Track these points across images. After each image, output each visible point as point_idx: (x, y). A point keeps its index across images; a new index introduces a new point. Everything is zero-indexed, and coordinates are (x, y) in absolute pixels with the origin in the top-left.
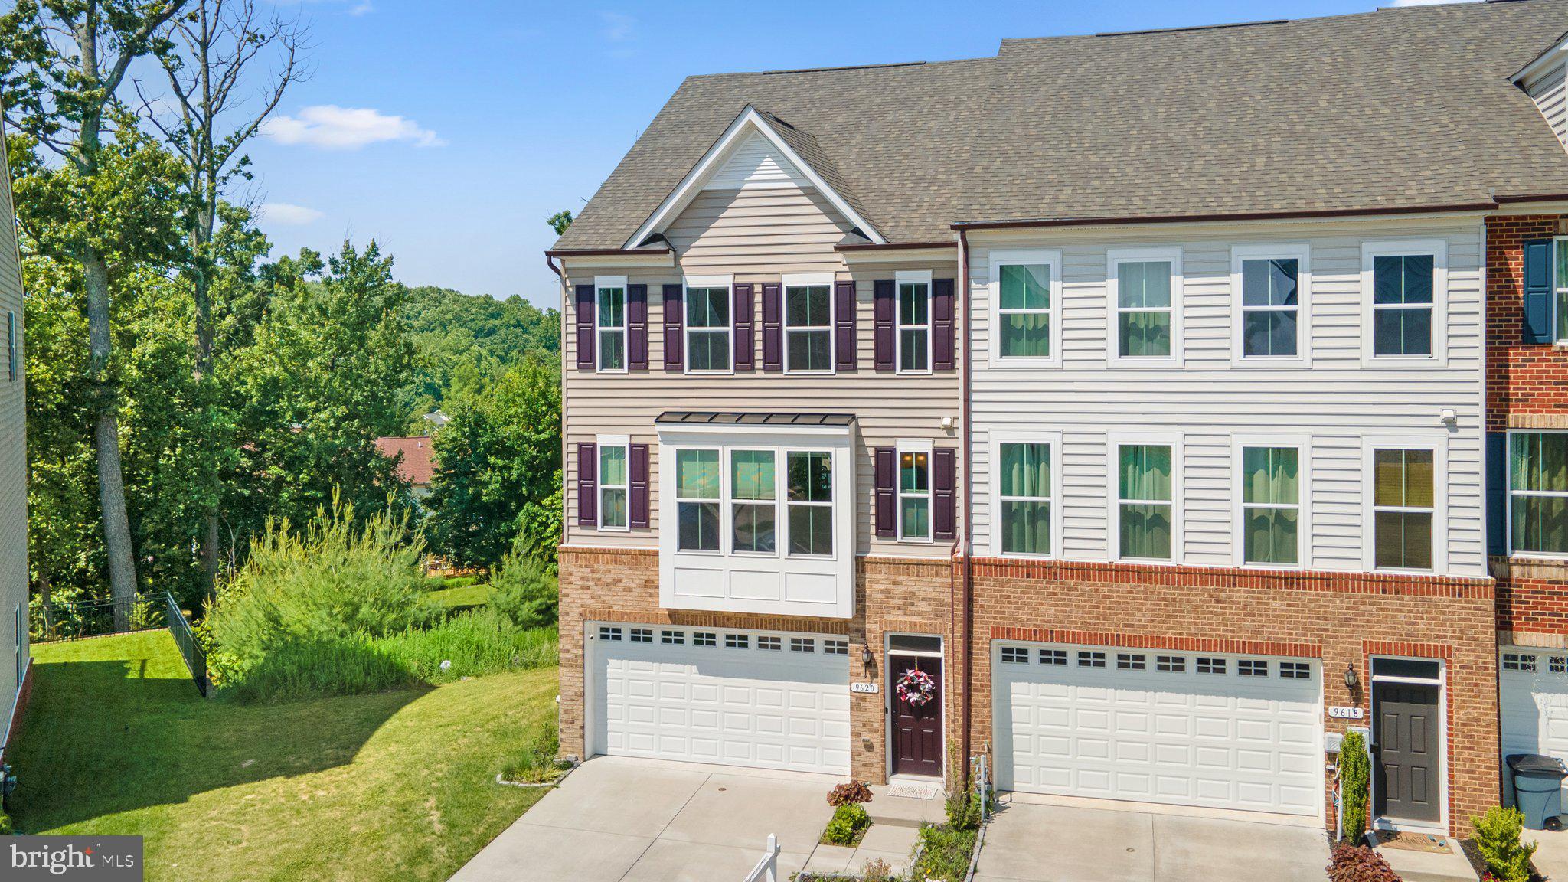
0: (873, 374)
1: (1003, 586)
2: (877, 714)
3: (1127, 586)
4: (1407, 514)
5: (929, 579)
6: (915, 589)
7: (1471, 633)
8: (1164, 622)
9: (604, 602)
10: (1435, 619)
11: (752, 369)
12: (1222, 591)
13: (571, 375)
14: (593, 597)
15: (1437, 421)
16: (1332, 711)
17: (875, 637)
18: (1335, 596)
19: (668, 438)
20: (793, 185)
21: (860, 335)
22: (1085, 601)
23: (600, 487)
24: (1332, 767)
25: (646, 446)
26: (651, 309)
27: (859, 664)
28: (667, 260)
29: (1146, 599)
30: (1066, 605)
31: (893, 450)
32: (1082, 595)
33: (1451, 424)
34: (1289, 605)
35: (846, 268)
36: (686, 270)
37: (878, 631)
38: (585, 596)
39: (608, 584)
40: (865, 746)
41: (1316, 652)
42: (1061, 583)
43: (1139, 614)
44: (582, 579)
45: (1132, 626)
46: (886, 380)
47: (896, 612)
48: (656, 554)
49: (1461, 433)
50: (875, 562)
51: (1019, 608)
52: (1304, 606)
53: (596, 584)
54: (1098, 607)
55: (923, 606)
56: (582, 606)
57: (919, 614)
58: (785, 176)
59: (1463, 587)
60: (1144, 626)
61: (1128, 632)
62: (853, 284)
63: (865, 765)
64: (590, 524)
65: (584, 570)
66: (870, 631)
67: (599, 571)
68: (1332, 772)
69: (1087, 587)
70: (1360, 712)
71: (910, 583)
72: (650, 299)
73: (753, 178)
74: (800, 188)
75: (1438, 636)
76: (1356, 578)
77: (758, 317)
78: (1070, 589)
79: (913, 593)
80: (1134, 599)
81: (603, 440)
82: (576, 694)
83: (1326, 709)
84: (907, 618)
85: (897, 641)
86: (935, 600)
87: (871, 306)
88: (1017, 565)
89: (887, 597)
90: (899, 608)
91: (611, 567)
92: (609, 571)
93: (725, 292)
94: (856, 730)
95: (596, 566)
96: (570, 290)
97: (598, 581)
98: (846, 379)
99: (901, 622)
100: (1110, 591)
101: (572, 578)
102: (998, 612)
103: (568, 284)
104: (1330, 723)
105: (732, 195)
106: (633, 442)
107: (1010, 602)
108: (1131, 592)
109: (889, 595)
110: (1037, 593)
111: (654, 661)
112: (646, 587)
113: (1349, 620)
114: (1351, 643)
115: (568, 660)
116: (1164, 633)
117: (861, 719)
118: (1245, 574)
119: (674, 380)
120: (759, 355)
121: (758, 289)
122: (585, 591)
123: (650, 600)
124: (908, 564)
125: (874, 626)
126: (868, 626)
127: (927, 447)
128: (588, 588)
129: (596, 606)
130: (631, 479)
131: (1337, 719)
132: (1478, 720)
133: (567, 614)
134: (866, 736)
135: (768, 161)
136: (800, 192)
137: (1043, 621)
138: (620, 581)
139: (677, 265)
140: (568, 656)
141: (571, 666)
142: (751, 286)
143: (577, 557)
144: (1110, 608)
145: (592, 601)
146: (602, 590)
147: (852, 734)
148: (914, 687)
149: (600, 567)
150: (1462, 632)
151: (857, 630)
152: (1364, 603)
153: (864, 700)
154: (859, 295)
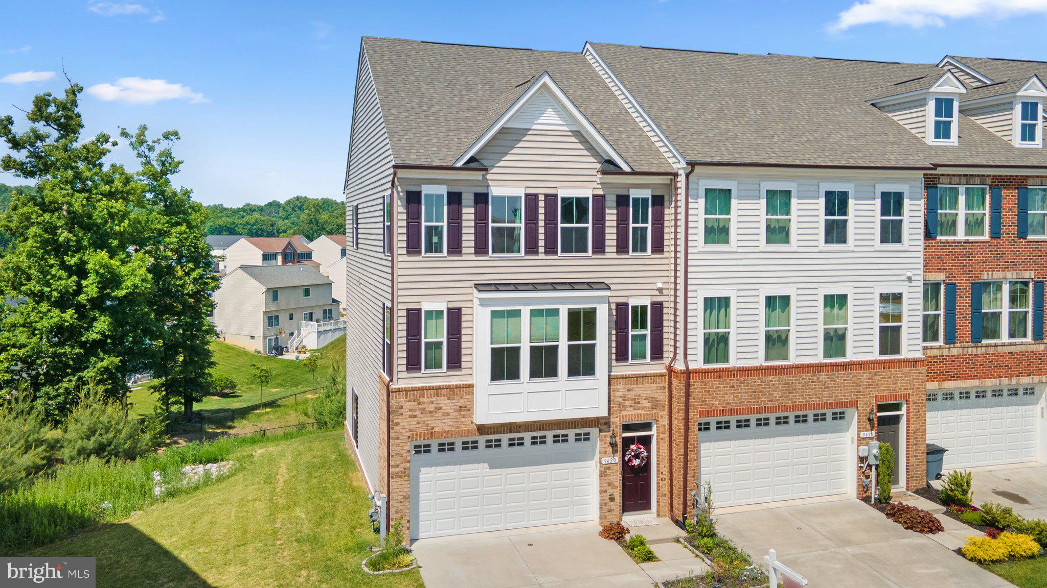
0: (615, 255)
1: (705, 385)
2: (616, 476)
3: (770, 378)
4: (892, 327)
5: (649, 385)
6: (640, 393)
7: (917, 386)
8: (788, 396)
9: (427, 425)
10: (904, 380)
11: (537, 253)
12: (815, 376)
13: (401, 258)
14: (419, 423)
15: (904, 278)
16: (862, 435)
17: (617, 427)
18: (864, 373)
19: (484, 303)
20: (566, 128)
21: (607, 230)
22: (749, 389)
23: (423, 341)
24: (862, 465)
25: (459, 309)
26: (464, 210)
27: (606, 445)
28: (477, 176)
29: (779, 384)
30: (739, 393)
31: (627, 305)
32: (748, 386)
33: (910, 279)
34: (844, 380)
35: (599, 186)
36: (490, 183)
37: (619, 422)
38: (413, 423)
39: (431, 412)
40: (610, 499)
41: (855, 404)
42: (737, 380)
43: (775, 393)
44: (411, 410)
45: (772, 401)
46: (623, 259)
47: (629, 409)
48: (471, 386)
49: (914, 284)
50: (617, 378)
51: (715, 397)
52: (851, 380)
53: (422, 413)
54: (755, 392)
55: (646, 403)
56: (410, 431)
57: (643, 408)
58: (561, 122)
59: (915, 362)
60: (778, 400)
61: (770, 404)
62: (604, 196)
63: (609, 511)
64: (416, 369)
65: (412, 403)
66: (613, 423)
67: (424, 403)
68: (861, 467)
69: (750, 381)
70: (874, 433)
71: (638, 389)
72: (464, 202)
73: (539, 121)
74: (571, 131)
75: (905, 389)
76: (873, 362)
77: (541, 217)
78: (741, 383)
79: (640, 396)
80: (773, 385)
81: (426, 306)
82: (405, 497)
83: (858, 434)
84: (635, 412)
85: (627, 428)
86: (653, 398)
87: (615, 212)
88: (714, 371)
89: (624, 400)
90: (631, 406)
91: (433, 399)
92: (432, 402)
93: (518, 198)
94: (603, 489)
95: (421, 400)
96: (401, 194)
97: (423, 411)
98: (599, 259)
99: (632, 415)
100: (762, 382)
101: (402, 411)
102: (703, 401)
103: (400, 190)
104: (861, 441)
105: (524, 132)
106: (450, 306)
107: (709, 394)
108: (772, 381)
109: (624, 398)
110: (724, 387)
111: (456, 464)
112: (460, 411)
113: (869, 385)
114: (870, 397)
115: (398, 473)
116: (787, 403)
117: (607, 481)
118: (825, 365)
119: (483, 261)
120: (541, 243)
121: (541, 198)
122: (413, 419)
123: (464, 420)
124: (637, 377)
125: (615, 420)
126: (612, 420)
127: (647, 302)
128: (415, 416)
129: (421, 429)
130: (448, 334)
131: (864, 439)
132: (919, 429)
133: (398, 438)
134: (610, 491)
135: (550, 111)
136: (570, 134)
137: (727, 403)
138: (441, 408)
139: (485, 179)
140: (398, 469)
141: (401, 477)
142: (536, 195)
143: (407, 395)
144: (761, 392)
145: (418, 426)
146: (426, 417)
147: (601, 492)
148: (637, 456)
149: (425, 400)
150: (914, 385)
151: (605, 424)
152: (876, 375)
153: (609, 469)
154: (608, 204)
